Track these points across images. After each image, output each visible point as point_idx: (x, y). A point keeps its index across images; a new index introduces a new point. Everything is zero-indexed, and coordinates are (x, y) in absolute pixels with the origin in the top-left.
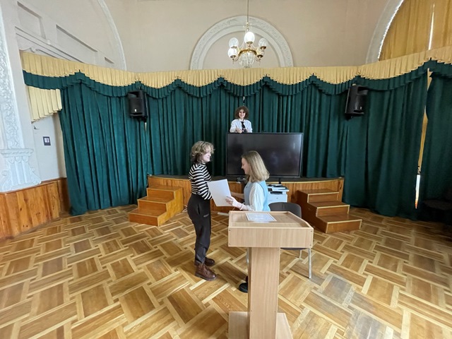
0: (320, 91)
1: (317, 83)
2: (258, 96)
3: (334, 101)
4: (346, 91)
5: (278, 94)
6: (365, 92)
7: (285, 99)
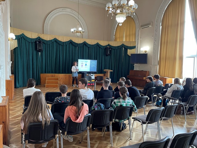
0: (100, 47)
1: (99, 45)
2: (82, 47)
3: (103, 50)
4: (106, 48)
5: (88, 47)
6: (110, 49)
7: (90, 48)
